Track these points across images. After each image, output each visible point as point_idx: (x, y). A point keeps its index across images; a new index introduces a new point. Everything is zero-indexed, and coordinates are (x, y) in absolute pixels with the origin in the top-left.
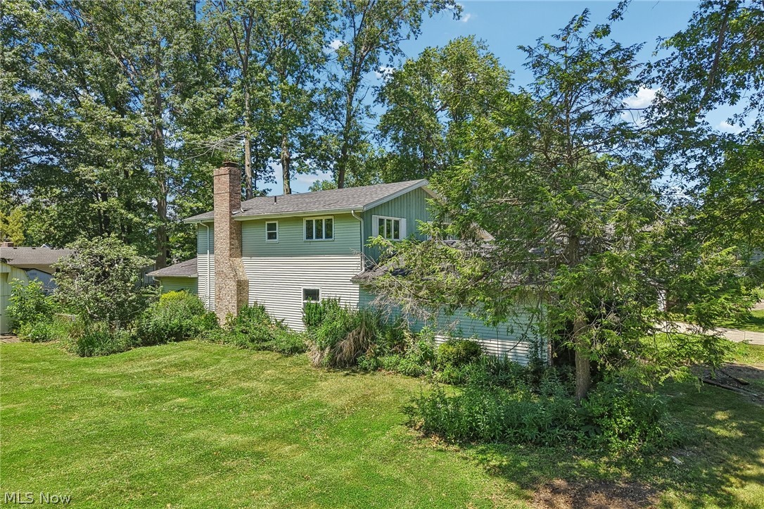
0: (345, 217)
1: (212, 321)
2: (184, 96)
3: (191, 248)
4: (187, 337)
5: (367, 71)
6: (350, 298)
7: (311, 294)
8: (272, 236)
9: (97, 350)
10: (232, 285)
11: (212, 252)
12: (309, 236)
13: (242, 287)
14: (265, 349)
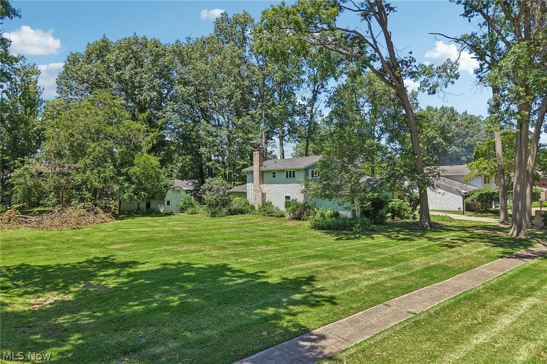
0: (299, 170)
1: (253, 207)
2: (238, 118)
3: (244, 180)
4: (244, 213)
5: (320, 93)
6: (301, 199)
7: (287, 198)
8: (274, 177)
9: (217, 215)
10: (260, 194)
11: (252, 182)
12: (287, 177)
13: (263, 195)
14: (272, 216)
